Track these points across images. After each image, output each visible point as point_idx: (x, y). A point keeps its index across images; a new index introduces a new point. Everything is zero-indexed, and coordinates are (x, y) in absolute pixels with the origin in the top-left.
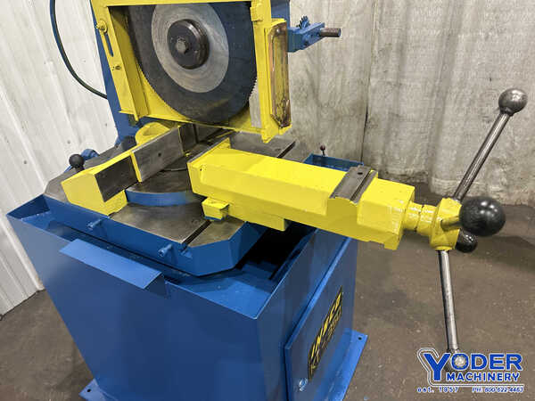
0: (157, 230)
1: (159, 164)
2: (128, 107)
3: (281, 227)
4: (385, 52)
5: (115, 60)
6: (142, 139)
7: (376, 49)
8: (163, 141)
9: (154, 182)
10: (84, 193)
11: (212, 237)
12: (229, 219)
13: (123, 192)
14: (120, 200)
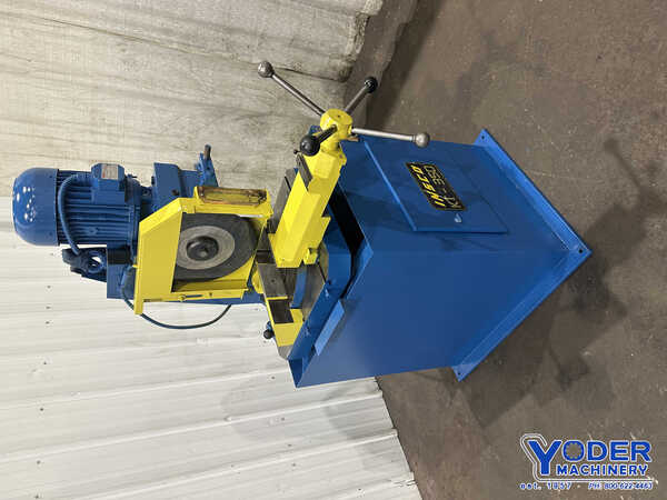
0: (317, 295)
1: (279, 283)
2: (239, 293)
3: (328, 220)
4: (229, 46)
5: (206, 295)
6: (260, 290)
7: (225, 55)
8: (263, 276)
9: (289, 290)
13: (292, 311)
14: (296, 313)
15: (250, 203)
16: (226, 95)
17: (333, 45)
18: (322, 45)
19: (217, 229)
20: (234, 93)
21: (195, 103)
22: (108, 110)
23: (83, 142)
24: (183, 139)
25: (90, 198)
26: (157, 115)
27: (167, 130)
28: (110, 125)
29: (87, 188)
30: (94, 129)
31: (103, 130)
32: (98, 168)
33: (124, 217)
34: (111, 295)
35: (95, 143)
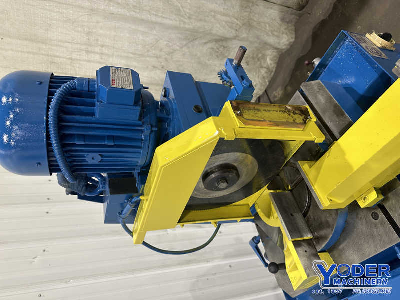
1: (299, 217)
13: (320, 254)
16: (201, 20)
20: (207, 19)
21: (176, 28)
22: (101, 32)
23: (80, 60)
24: (160, 60)
25: (93, 114)
26: (141, 38)
27: (148, 51)
28: (103, 46)
30: (90, 49)
31: (97, 50)
33: (136, 140)
35: (89, 61)
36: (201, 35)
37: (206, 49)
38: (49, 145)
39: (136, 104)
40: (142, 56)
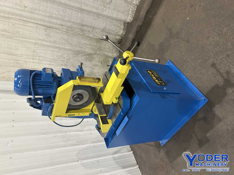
0: (118, 114)
1: (103, 110)
2: (87, 114)
3: (123, 87)
4: (82, 31)
5: (77, 114)
6: (96, 112)
7: (81, 33)
8: (98, 108)
9: (107, 112)
10: (106, 128)
11: (121, 103)
12: (119, 98)
13: (108, 120)
15: (95, 82)
16: (80, 47)
17: (116, 31)
18: (113, 31)
19: (83, 91)
20: (83, 47)
21: (70, 50)
22: (39, 51)
23: (30, 62)
24: (64, 62)
25: (41, 79)
26: (56, 53)
27: (59, 58)
28: (39, 57)
29: (40, 76)
30: (34, 58)
31: (37, 58)
32: (44, 69)
33: (52, 86)
34: (43, 114)
35: (34, 63)
36: (81, 53)
37: (83, 58)
38: (30, 87)
39: (52, 77)
40: (56, 60)
